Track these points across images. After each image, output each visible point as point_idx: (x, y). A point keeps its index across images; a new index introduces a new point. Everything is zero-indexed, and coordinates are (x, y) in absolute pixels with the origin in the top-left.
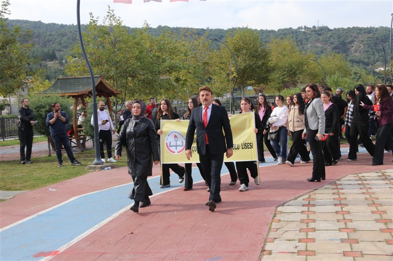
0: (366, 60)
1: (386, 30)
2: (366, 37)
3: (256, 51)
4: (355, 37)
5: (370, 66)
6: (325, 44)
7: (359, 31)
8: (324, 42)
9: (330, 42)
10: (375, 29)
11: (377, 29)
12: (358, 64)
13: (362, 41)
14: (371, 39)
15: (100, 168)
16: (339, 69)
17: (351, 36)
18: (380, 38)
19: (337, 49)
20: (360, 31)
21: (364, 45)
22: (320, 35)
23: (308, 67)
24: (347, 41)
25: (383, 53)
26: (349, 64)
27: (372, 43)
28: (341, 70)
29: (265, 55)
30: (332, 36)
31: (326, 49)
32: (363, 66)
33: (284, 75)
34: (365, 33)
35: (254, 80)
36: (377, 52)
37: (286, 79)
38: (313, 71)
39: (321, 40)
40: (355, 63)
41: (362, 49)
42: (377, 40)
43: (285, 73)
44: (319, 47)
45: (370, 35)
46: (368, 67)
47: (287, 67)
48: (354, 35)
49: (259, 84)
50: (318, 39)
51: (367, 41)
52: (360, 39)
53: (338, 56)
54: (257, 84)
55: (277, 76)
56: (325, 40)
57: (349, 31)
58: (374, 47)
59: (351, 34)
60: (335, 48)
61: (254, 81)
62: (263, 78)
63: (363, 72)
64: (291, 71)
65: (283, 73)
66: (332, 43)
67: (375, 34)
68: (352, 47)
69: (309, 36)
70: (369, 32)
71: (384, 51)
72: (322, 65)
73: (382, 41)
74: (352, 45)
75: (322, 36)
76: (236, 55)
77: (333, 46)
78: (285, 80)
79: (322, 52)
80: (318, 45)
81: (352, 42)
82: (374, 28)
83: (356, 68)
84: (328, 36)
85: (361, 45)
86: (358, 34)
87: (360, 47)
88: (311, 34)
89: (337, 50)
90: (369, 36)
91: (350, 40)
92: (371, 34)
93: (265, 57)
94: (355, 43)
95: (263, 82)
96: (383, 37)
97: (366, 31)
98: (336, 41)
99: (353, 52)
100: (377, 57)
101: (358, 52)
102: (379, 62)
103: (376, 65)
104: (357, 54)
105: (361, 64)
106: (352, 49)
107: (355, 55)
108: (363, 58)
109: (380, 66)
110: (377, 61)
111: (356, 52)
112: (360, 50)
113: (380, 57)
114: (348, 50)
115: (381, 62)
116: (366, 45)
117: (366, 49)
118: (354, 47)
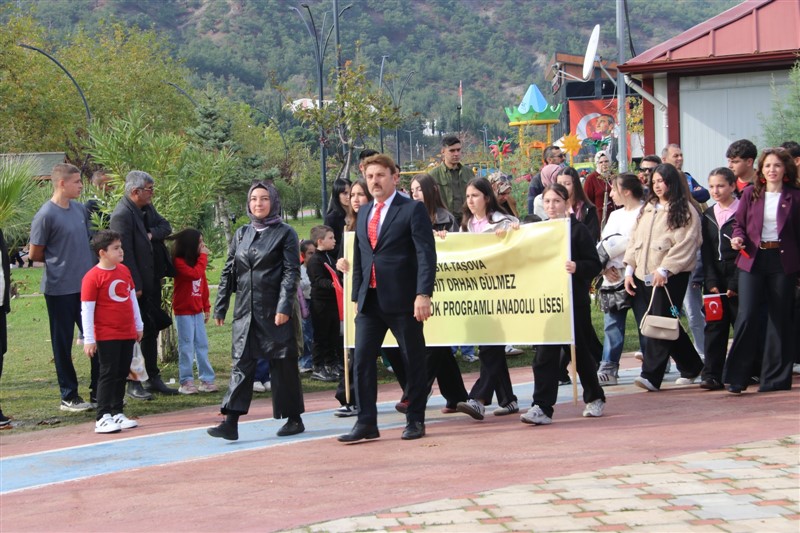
0: (251, 65)
5: (268, 91)
12: (221, 79)
16: (145, 95)
19: (138, 8)
21: (241, 4)
25: (311, 39)
26: (188, 78)
28: (154, 97)
32: (242, 88)
36: (290, 36)
38: (36, 98)
40: (209, 75)
41: (234, 17)
46: (259, 94)
53: (143, 37)
63: (242, 113)
71: (315, 32)
72: (78, 74)
79: (75, 19)
83: (210, 96)
85: (230, 1)
89: (137, 16)
99: (199, 25)
100: (290, 54)
101: (218, 27)
102: (298, 73)
103: (286, 85)
104: (216, 38)
105: (232, 78)
106: (197, 13)
107: (210, 42)
108: (239, 54)
109: (304, 93)
110: (293, 72)
111: (211, 26)
112: (227, 22)
113: (302, 54)
114: (179, 15)
115: (307, 77)
116: (249, 3)
117: (249, 21)
118: (203, 8)
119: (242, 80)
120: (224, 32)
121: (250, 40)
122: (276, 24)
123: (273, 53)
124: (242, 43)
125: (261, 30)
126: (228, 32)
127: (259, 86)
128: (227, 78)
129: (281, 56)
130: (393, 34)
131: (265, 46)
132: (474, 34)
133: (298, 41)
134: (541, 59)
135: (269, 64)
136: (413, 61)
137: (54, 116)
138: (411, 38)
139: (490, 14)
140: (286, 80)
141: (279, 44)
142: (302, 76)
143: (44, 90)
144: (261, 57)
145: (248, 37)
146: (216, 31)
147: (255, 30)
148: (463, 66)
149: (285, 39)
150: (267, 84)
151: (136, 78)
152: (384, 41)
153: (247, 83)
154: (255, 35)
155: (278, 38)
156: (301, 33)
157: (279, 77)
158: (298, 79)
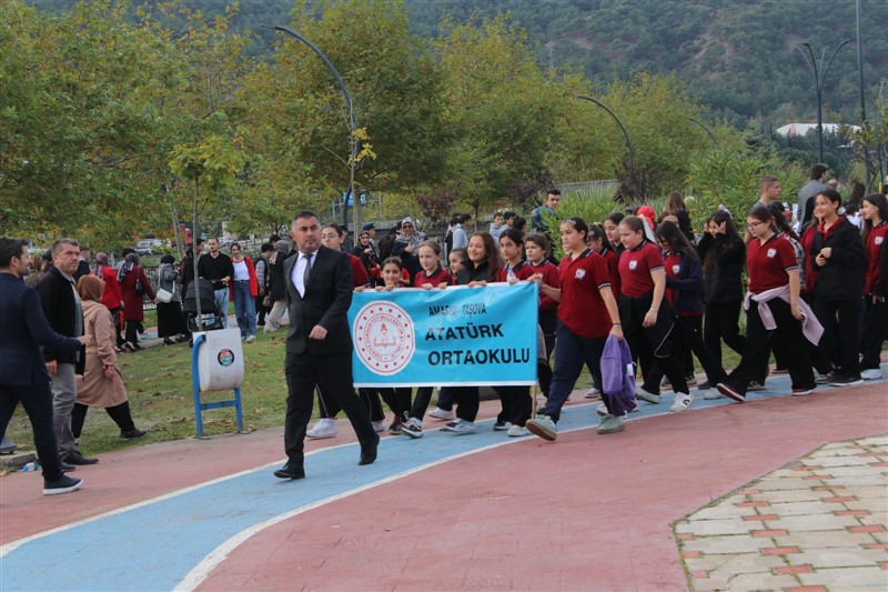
0: (744, 98)
2: (739, 16)
3: (401, 70)
4: (706, 17)
5: (759, 118)
6: (605, 42)
8: (601, 35)
9: (621, 32)
12: (719, 111)
13: (729, 31)
14: (759, 24)
15: (10, 465)
17: (693, 12)
18: (787, 19)
19: (648, 57)
21: (736, 45)
22: (586, 8)
23: (568, 121)
24: (678, 30)
27: (760, 38)
28: (675, 130)
29: (431, 83)
30: (625, 13)
31: (608, 61)
33: (493, 151)
35: (396, 168)
36: (780, 70)
37: (502, 167)
38: (587, 139)
39: (589, 25)
41: (730, 58)
42: (779, 27)
43: (495, 144)
44: (583, 52)
47: (500, 124)
49: (414, 183)
50: (581, 23)
51: (742, 29)
52: (719, 23)
54: (407, 183)
55: (470, 156)
56: (603, 26)
58: (768, 52)
59: (690, 7)
60: (639, 55)
61: (394, 175)
62: (425, 163)
64: (517, 135)
65: (489, 146)
66: (628, 38)
67: (770, 5)
68: (697, 51)
69: (551, 12)
73: (794, 31)
74: (696, 43)
75: (595, 12)
76: (331, 82)
77: (632, 47)
78: (498, 167)
80: (581, 43)
81: (695, 32)
84: (614, 12)
85: (726, 44)
86: (716, 4)
87: (722, 51)
89: (646, 64)
90: (751, 12)
91: (686, 26)
92: (757, 6)
93: (429, 91)
94: (706, 36)
95: (425, 178)
96: (797, 18)
98: (643, 29)
99: (699, 67)
100: (779, 85)
101: (715, 67)
102: (787, 102)
103: (776, 112)
104: (714, 76)
105: (727, 110)
106: (697, 57)
107: (708, 81)
108: (734, 89)
109: (791, 119)
110: (781, 101)
111: (708, 68)
112: (723, 62)
113: (790, 84)
114: (681, 60)
115: (794, 104)
116: (743, 44)
117: (743, 60)
118: (703, 52)
119: (736, 111)
120: (720, 71)
121: (743, 76)
122: (767, 61)
123: (764, 85)
124: (737, 80)
125: (753, 67)
126: (724, 71)
127: (751, 116)
128: (723, 110)
129: (771, 88)
131: (757, 80)
133: (786, 73)
135: (760, 96)
137: (600, 152)
140: (775, 108)
141: (770, 77)
142: (790, 104)
143: (591, 131)
144: (753, 90)
145: (741, 74)
146: (713, 71)
147: (748, 67)
149: (776, 73)
150: (759, 113)
151: (659, 116)
152: (868, 68)
153: (741, 113)
154: (748, 71)
155: (768, 72)
156: (789, 66)
157: (769, 107)
158: (787, 107)
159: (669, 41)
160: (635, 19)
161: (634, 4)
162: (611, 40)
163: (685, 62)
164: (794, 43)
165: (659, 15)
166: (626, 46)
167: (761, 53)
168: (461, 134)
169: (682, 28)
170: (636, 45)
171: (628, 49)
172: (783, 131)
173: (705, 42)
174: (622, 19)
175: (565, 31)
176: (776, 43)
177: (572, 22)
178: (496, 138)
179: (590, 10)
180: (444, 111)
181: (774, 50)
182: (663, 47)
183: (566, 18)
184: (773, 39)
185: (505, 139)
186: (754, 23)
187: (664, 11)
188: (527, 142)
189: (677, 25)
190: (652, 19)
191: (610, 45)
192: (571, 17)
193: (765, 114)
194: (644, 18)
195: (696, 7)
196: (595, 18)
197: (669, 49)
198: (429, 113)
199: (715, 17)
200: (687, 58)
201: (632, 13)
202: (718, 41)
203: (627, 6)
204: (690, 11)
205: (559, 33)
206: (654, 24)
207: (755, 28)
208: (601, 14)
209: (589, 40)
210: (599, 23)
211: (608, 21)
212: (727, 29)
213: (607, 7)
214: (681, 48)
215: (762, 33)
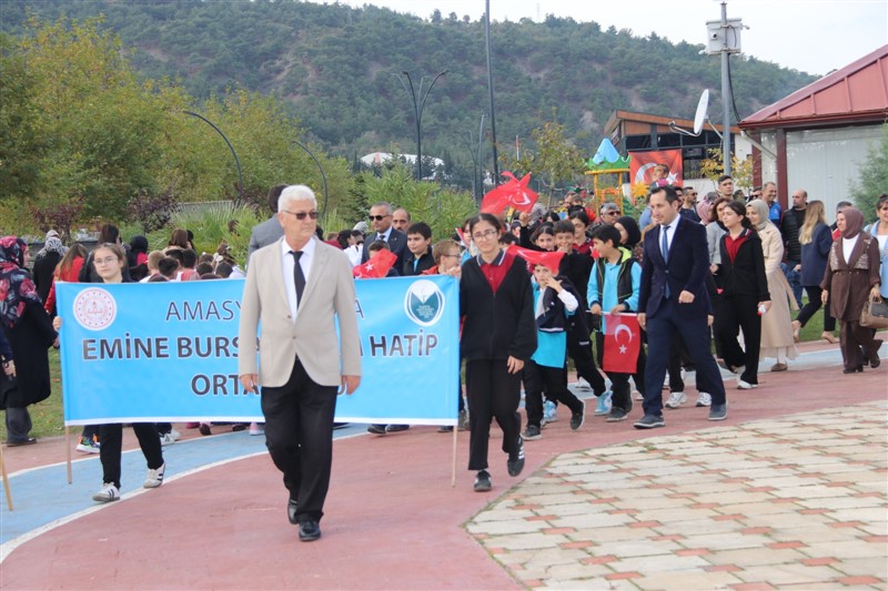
0: (328, 124)
1: (385, 19)
2: (321, 39)
4: (287, 37)
5: (343, 146)
6: (181, 55)
7: (298, 16)
8: (176, 47)
9: (198, 45)
10: (349, 14)
11: (358, 11)
13: (312, 53)
14: (341, 48)
17: (274, 30)
18: (369, 45)
19: (227, 74)
20: (302, 14)
21: (319, 68)
22: (160, 17)
24: (260, 48)
27: (343, 62)
30: (202, 25)
31: (186, 74)
33: (89, 165)
34: (320, 22)
36: (363, 97)
39: (164, 36)
41: (313, 81)
42: (362, 53)
43: (91, 158)
44: (157, 64)
45: (334, 34)
48: (283, 27)
50: (155, 33)
51: (325, 52)
52: (301, 44)
55: (65, 169)
56: (180, 37)
57: (265, 12)
58: (352, 78)
59: (271, 24)
60: (218, 71)
66: (205, 52)
67: (352, 29)
68: (279, 71)
69: (121, 18)
70: (332, 23)
73: (376, 58)
74: (278, 63)
75: (170, 22)
77: (211, 62)
80: (156, 54)
81: (277, 52)
82: (347, 8)
84: (191, 23)
85: (308, 67)
86: (297, 24)
87: (305, 73)
88: (125, 13)
90: (334, 36)
91: (267, 45)
92: (339, 30)
94: (289, 57)
96: (378, 45)
97: (324, 16)
98: (222, 45)
99: (281, 88)
100: (363, 113)
101: (297, 90)
102: (370, 130)
103: (360, 140)
104: (297, 99)
105: (311, 135)
106: (280, 77)
107: (291, 103)
108: (317, 113)
109: (375, 148)
110: (365, 129)
111: (291, 90)
112: (306, 85)
113: (374, 113)
114: (262, 80)
115: (378, 133)
116: (325, 68)
117: (326, 84)
118: (285, 74)
119: (320, 137)
120: (303, 94)
121: (327, 101)
122: (350, 87)
123: (347, 112)
124: (320, 104)
125: (336, 92)
126: (307, 94)
127: (335, 143)
129: (355, 115)
130: (454, 93)
131: (341, 106)
132: (528, 93)
133: (369, 101)
134: (588, 116)
135: (344, 122)
136: (473, 118)
138: (471, 97)
139: (541, 75)
140: (359, 136)
141: (353, 104)
142: (374, 132)
144: (336, 116)
145: (324, 98)
146: (295, 94)
147: (331, 92)
148: (517, 122)
149: (358, 99)
150: (343, 140)
152: (447, 101)
153: (325, 139)
154: (331, 96)
155: (351, 98)
156: (372, 95)
157: (353, 134)
158: (370, 135)
159: (250, 59)
160: (213, 33)
161: (211, 17)
162: (188, 54)
163: (267, 82)
164: (376, 70)
165: (238, 31)
166: (204, 61)
167: (344, 79)
168: (57, 145)
169: (262, 46)
170: (214, 61)
171: (206, 64)
172: (368, 159)
173: (287, 63)
174: (199, 32)
175: (138, 40)
176: (359, 69)
177: (145, 31)
178: (92, 151)
179: (164, 19)
180: (36, 118)
181: (356, 76)
182: (243, 65)
183: (138, 27)
184: (356, 65)
185: (102, 152)
186: (336, 47)
187: (244, 27)
188: (127, 157)
189: (258, 43)
190: (232, 35)
191: (187, 59)
192: (144, 25)
193: (349, 141)
194: (223, 33)
195: (277, 25)
196: (170, 28)
197: (251, 67)
198: (20, 119)
199: (297, 38)
200: (269, 78)
201: (210, 26)
202: (300, 62)
203: (204, 19)
204: (271, 29)
205: (131, 42)
206: (234, 40)
207: (337, 52)
208: (176, 25)
209: (164, 52)
210: (175, 35)
211: (185, 33)
212: (309, 51)
213: (182, 18)
214: (262, 68)
215: (344, 58)
